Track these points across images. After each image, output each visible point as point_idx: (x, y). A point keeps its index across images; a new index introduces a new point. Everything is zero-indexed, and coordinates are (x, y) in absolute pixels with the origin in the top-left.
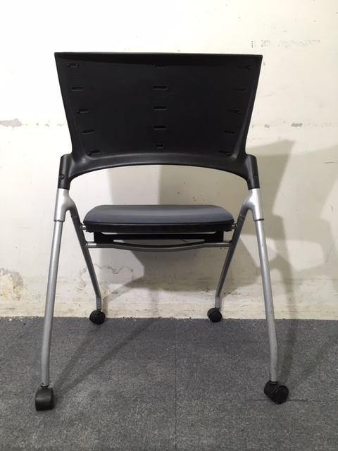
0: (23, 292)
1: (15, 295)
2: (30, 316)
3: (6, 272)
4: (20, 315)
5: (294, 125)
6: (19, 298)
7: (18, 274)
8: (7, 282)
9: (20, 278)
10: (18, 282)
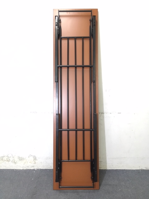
0: (37, 162)
1: (34, 162)
2: (39, 168)
3: (31, 156)
4: (35, 168)
5: (118, 113)
6: (35, 163)
7: (35, 156)
8: (32, 158)
9: (36, 157)
10: (35, 159)
